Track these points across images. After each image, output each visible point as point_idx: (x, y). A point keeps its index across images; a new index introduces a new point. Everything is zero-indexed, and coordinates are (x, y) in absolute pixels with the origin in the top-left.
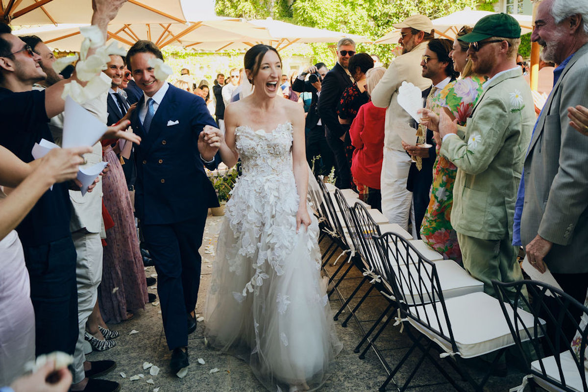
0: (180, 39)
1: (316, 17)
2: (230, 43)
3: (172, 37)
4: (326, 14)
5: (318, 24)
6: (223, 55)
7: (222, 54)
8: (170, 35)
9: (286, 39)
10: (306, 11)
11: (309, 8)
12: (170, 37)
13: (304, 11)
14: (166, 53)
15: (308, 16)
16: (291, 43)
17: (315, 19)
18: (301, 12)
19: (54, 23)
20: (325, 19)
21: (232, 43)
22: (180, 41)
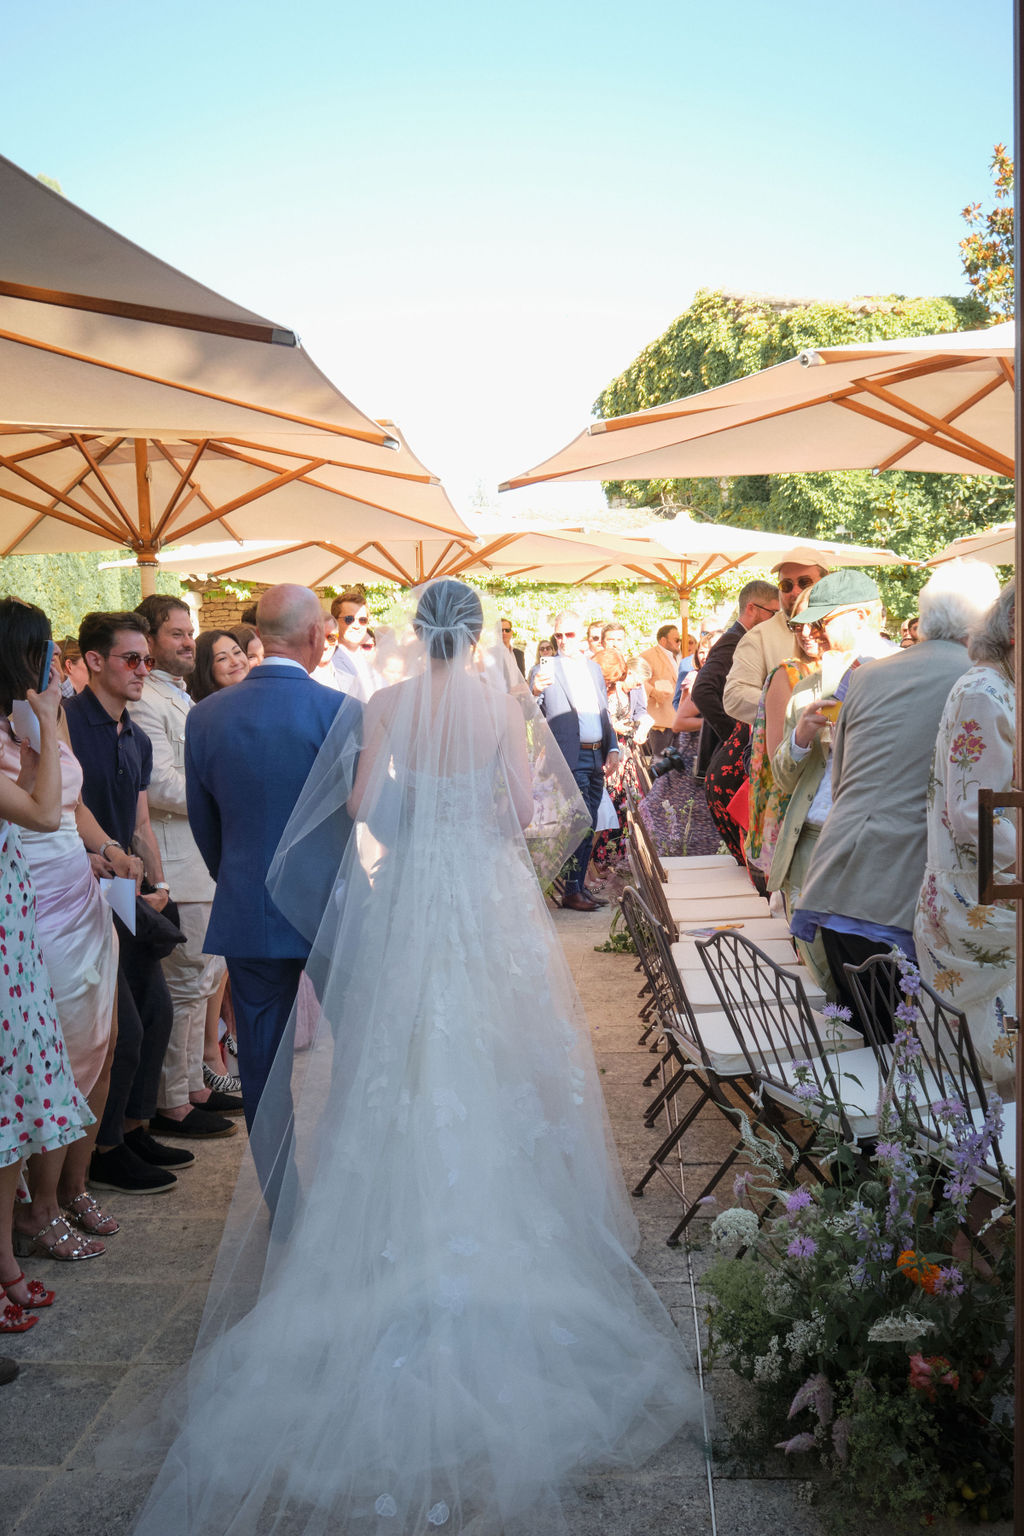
0: (488, 559)
1: (821, 502)
2: (603, 566)
3: (470, 556)
4: (843, 494)
5: (825, 517)
6: (602, 589)
7: (600, 587)
8: (467, 553)
9: (722, 555)
10: (798, 487)
11: (804, 482)
12: (466, 556)
13: (794, 489)
14: (476, 583)
15: (804, 499)
16: (735, 564)
17: (817, 505)
18: (786, 489)
19: (238, 539)
20: (841, 506)
21: (606, 567)
22: (487, 565)
